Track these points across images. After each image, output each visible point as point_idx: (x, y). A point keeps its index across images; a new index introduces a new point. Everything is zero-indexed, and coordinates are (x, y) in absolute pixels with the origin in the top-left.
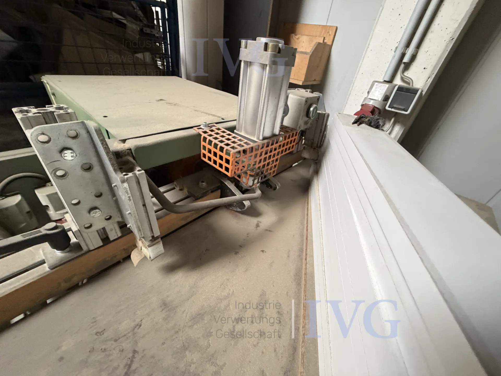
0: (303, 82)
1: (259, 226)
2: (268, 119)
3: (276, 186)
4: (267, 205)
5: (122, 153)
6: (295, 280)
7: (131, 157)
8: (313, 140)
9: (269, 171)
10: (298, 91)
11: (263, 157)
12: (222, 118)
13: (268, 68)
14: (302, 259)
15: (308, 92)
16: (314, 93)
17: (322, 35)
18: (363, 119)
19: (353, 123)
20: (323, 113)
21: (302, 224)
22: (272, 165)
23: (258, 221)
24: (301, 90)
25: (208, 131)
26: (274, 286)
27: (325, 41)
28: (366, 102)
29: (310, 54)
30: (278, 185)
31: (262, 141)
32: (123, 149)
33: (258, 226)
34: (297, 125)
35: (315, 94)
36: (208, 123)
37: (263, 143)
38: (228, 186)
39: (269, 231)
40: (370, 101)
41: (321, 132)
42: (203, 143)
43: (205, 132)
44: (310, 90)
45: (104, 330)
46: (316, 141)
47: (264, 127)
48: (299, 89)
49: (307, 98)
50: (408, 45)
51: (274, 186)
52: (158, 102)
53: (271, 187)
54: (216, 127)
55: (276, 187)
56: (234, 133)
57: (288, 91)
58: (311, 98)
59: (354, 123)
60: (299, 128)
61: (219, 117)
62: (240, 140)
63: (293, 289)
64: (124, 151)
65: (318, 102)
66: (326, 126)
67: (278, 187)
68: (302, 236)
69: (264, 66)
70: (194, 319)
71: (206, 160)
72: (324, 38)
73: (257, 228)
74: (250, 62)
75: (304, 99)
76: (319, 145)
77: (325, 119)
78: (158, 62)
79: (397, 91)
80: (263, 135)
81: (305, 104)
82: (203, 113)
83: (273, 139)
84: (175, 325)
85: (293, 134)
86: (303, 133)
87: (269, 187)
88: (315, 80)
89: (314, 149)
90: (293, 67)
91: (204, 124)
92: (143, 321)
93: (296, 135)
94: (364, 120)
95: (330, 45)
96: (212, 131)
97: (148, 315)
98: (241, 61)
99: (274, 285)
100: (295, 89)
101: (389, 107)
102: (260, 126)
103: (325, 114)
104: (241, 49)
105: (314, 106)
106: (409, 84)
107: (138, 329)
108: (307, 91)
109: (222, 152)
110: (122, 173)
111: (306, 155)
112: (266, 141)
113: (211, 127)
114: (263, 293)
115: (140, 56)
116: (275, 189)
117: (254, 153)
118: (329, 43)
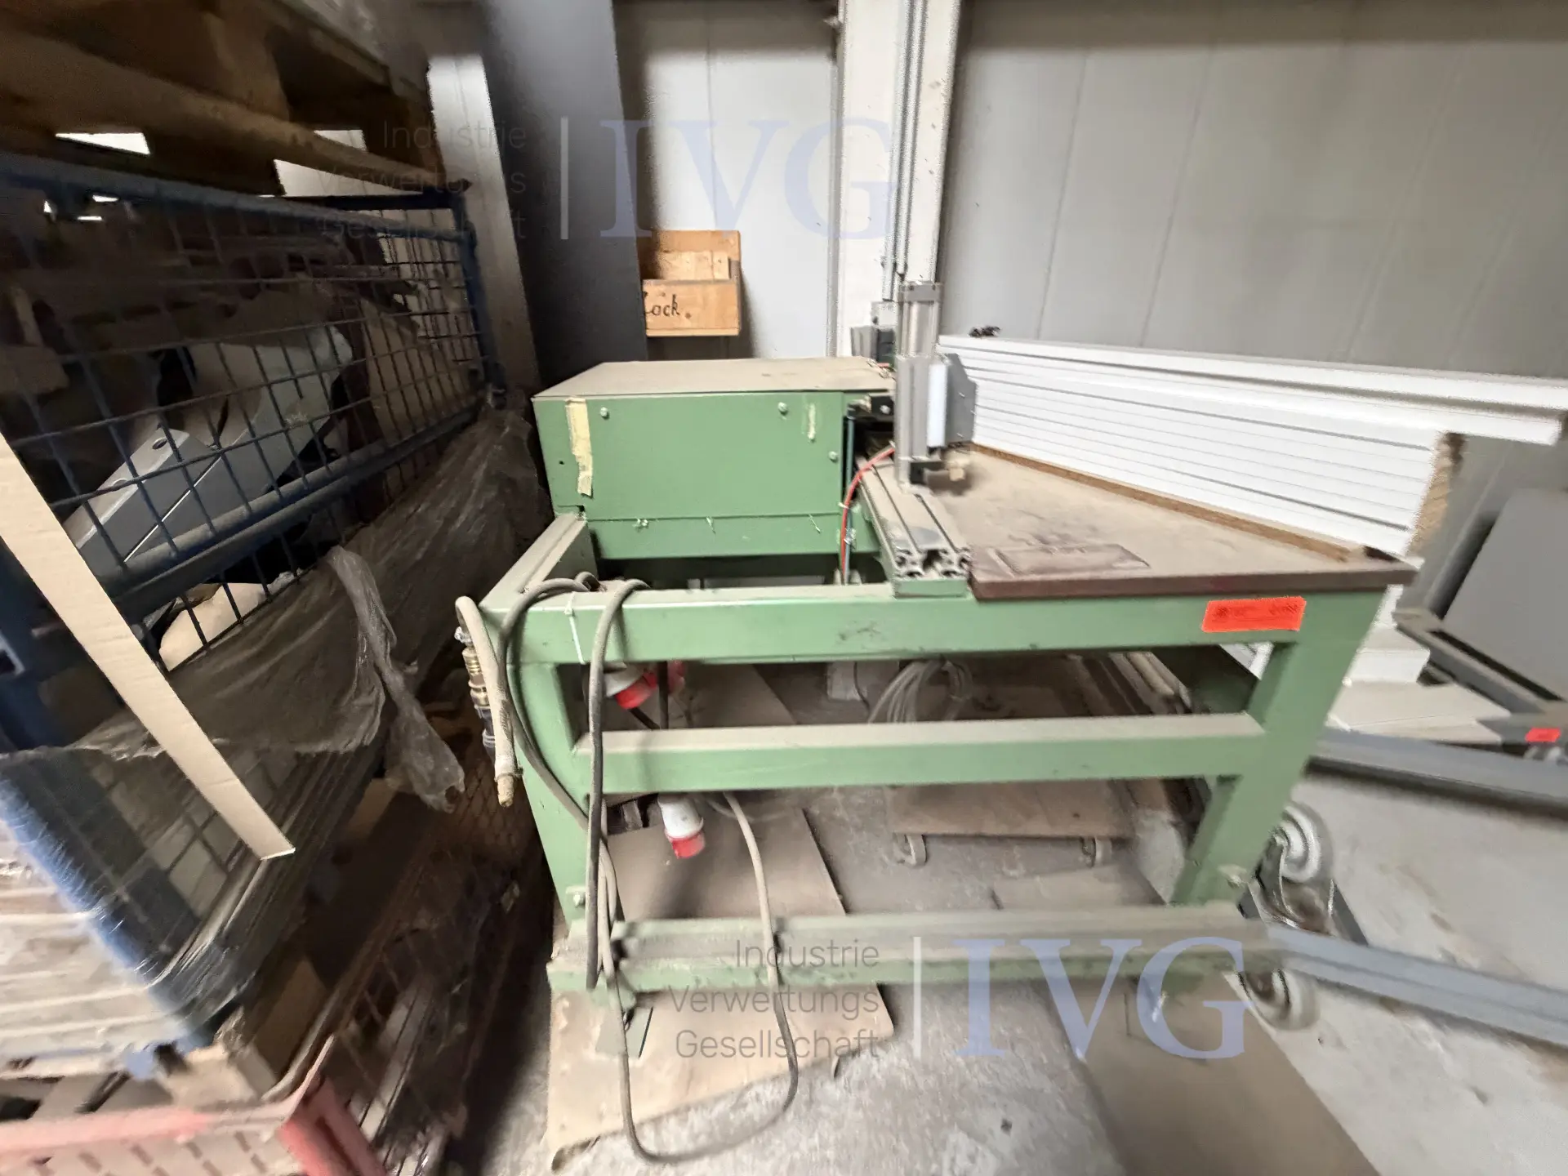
72: (727, 251)
118: (735, 259)
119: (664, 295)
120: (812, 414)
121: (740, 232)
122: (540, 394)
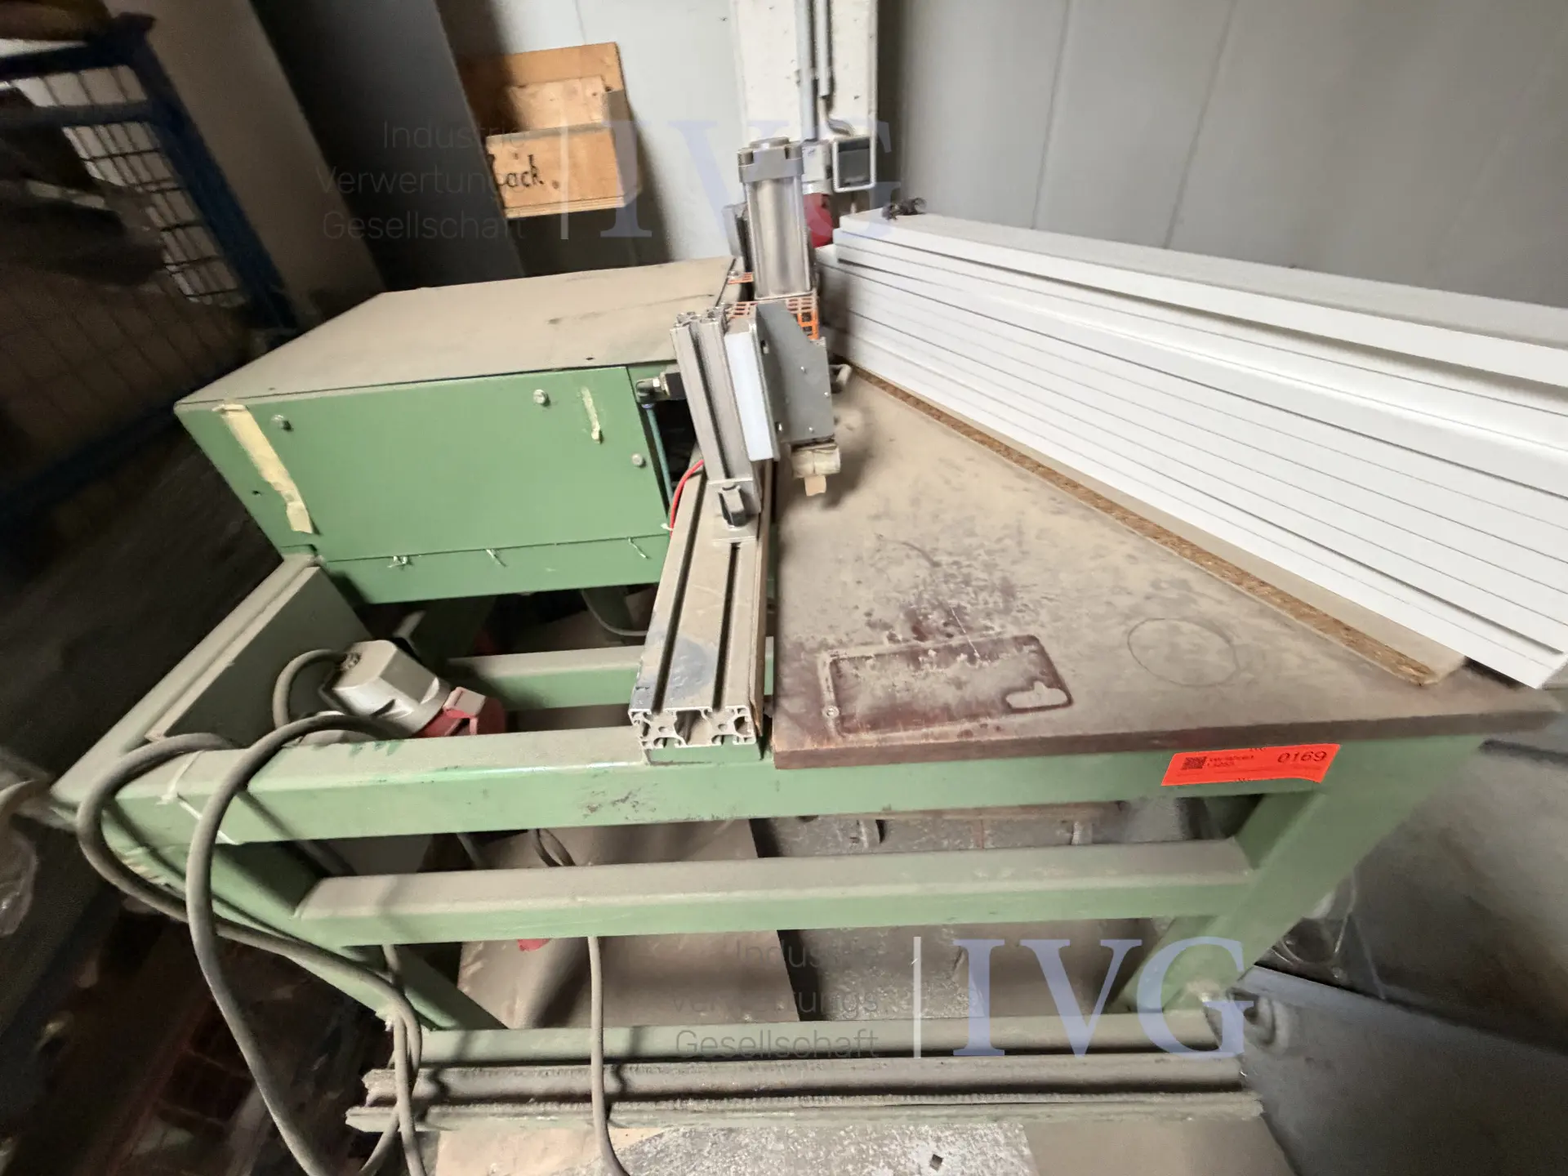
17: (591, 72)
27: (606, 84)
50: (814, 64)
72: (602, 77)
79: (844, 153)
95: (621, 91)
101: (842, 185)
106: (846, 133)
118: (617, 87)
119: (516, 156)
120: (589, 402)
121: (618, 43)
122: (183, 401)
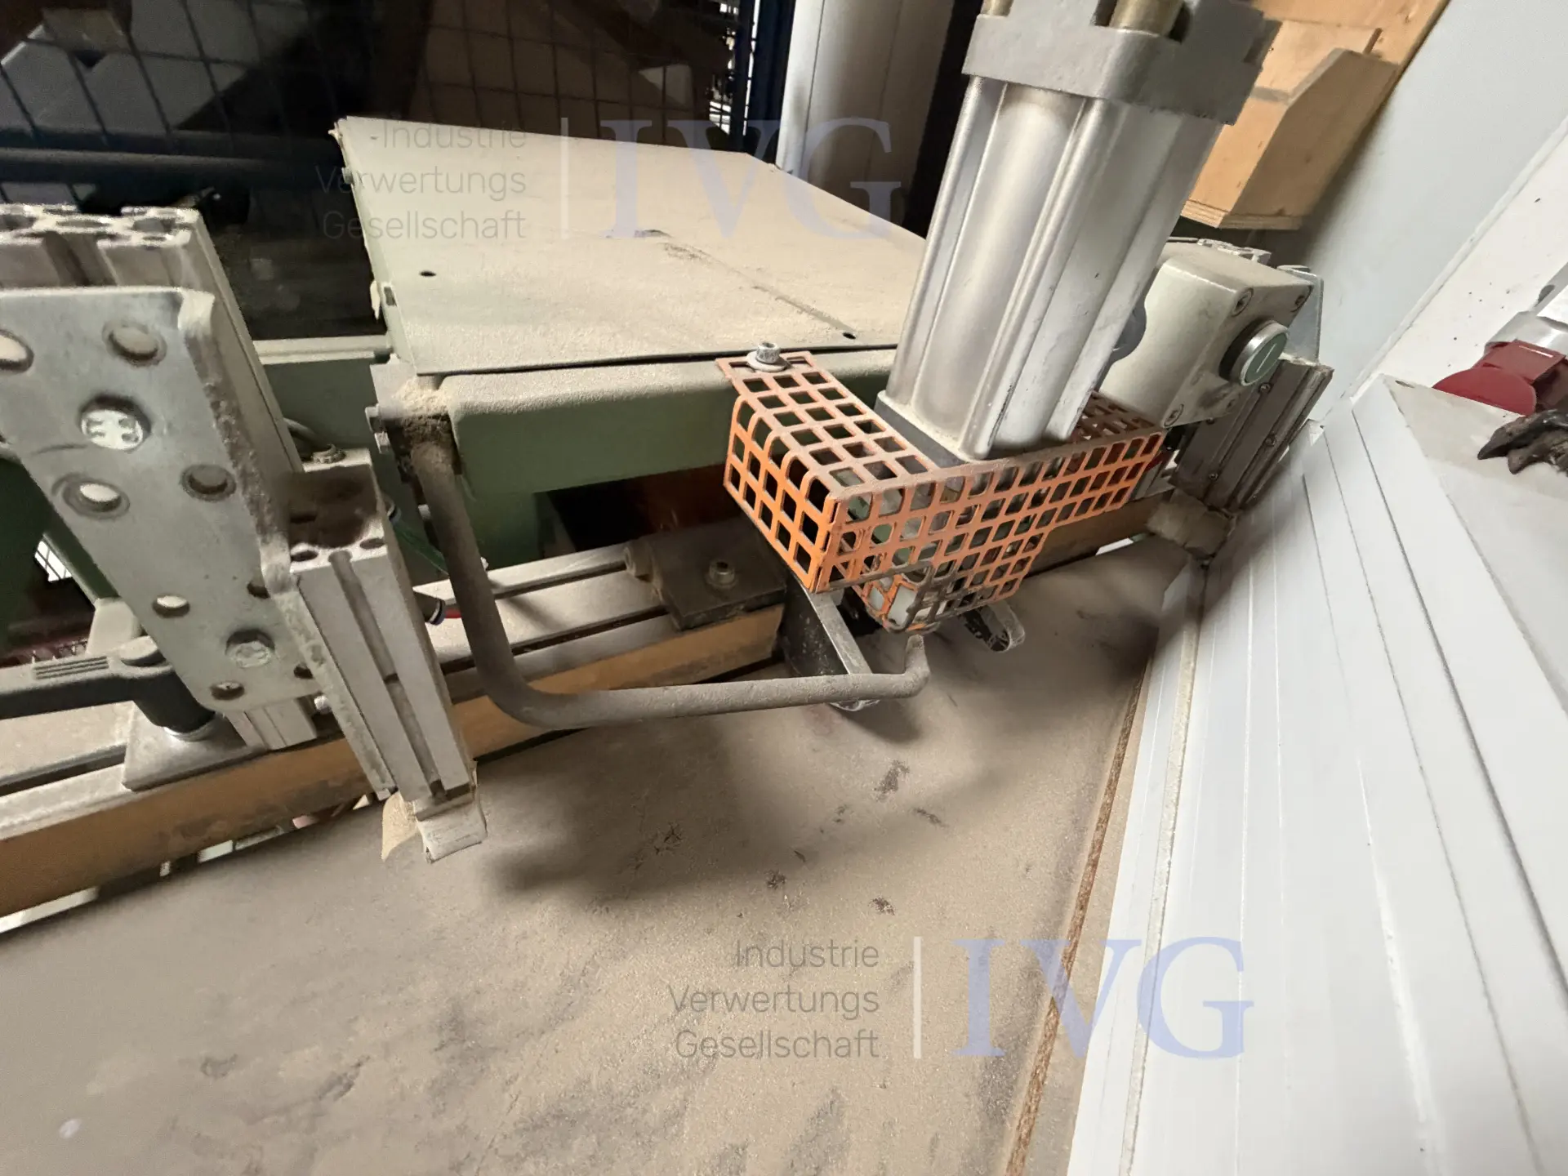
0: (1225, 218)
1: (895, 788)
2: (1035, 366)
3: (1009, 639)
4: (953, 701)
5: (411, 428)
6: (982, 1089)
7: (442, 447)
8: (1220, 472)
9: (988, 583)
10: (1205, 248)
11: (976, 524)
12: (848, 332)
13: (1094, 117)
14: (1038, 993)
15: (1255, 258)
16: (1281, 267)
17: (1367, 22)
18: (1550, 439)
19: (1482, 451)
20: (1307, 366)
21: (1079, 826)
22: (1006, 561)
23: (897, 764)
24: (1221, 249)
25: (769, 380)
26: (884, 1086)
27: (1377, 47)
28: (1524, 335)
29: (1292, 101)
30: (1015, 635)
31: (986, 462)
32: (419, 413)
33: (890, 783)
34: (1164, 407)
35: (1290, 272)
36: (776, 347)
37: (985, 471)
38: (812, 603)
39: (934, 819)
40: (1544, 333)
41: (1265, 446)
42: (736, 428)
43: (756, 385)
44: (1262, 252)
45: (234, 1058)
46: (1231, 479)
47: (1005, 405)
48: (1210, 241)
49: (1251, 290)
51: (996, 632)
52: (640, 240)
53: (986, 634)
54: (811, 366)
55: (1007, 643)
56: (876, 406)
57: (1168, 245)
58: (1270, 292)
59: (1490, 452)
60: (1172, 417)
61: (837, 324)
62: (888, 445)
63: (963, 1134)
64: (423, 421)
65: (1295, 312)
66: (1300, 422)
67: (1011, 643)
68: (1063, 879)
69: (1074, 105)
70: (536, 1127)
71: (738, 495)
72: (1378, 32)
73: (884, 790)
74: (1012, 86)
75: (1234, 291)
76: (1240, 498)
77: (1308, 392)
78: (712, 104)
80: (995, 430)
81: (1232, 317)
82: (780, 301)
83: (1034, 458)
84: (462, 1130)
85: (1136, 444)
86: (1178, 437)
87: (979, 634)
88: (1280, 213)
89: (1212, 508)
90: (1226, 127)
91: (763, 348)
92: (362, 1068)
93: (1148, 450)
94: (1556, 442)
95: (1396, 66)
96: (786, 382)
97: (387, 1049)
98: (966, 81)
99: (888, 1084)
100: (1195, 242)
102: (990, 396)
103: (1310, 370)
104: (979, 17)
105: (1275, 328)
107: (336, 1098)
108: (1249, 257)
109: (797, 483)
110: (293, 543)
111: (1167, 525)
112: (1001, 465)
113: (787, 365)
114: (832, 1103)
115: (654, 75)
116: (1000, 645)
117: (937, 507)
